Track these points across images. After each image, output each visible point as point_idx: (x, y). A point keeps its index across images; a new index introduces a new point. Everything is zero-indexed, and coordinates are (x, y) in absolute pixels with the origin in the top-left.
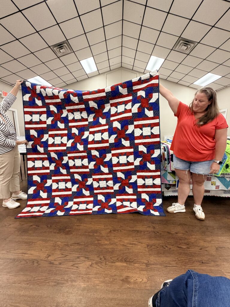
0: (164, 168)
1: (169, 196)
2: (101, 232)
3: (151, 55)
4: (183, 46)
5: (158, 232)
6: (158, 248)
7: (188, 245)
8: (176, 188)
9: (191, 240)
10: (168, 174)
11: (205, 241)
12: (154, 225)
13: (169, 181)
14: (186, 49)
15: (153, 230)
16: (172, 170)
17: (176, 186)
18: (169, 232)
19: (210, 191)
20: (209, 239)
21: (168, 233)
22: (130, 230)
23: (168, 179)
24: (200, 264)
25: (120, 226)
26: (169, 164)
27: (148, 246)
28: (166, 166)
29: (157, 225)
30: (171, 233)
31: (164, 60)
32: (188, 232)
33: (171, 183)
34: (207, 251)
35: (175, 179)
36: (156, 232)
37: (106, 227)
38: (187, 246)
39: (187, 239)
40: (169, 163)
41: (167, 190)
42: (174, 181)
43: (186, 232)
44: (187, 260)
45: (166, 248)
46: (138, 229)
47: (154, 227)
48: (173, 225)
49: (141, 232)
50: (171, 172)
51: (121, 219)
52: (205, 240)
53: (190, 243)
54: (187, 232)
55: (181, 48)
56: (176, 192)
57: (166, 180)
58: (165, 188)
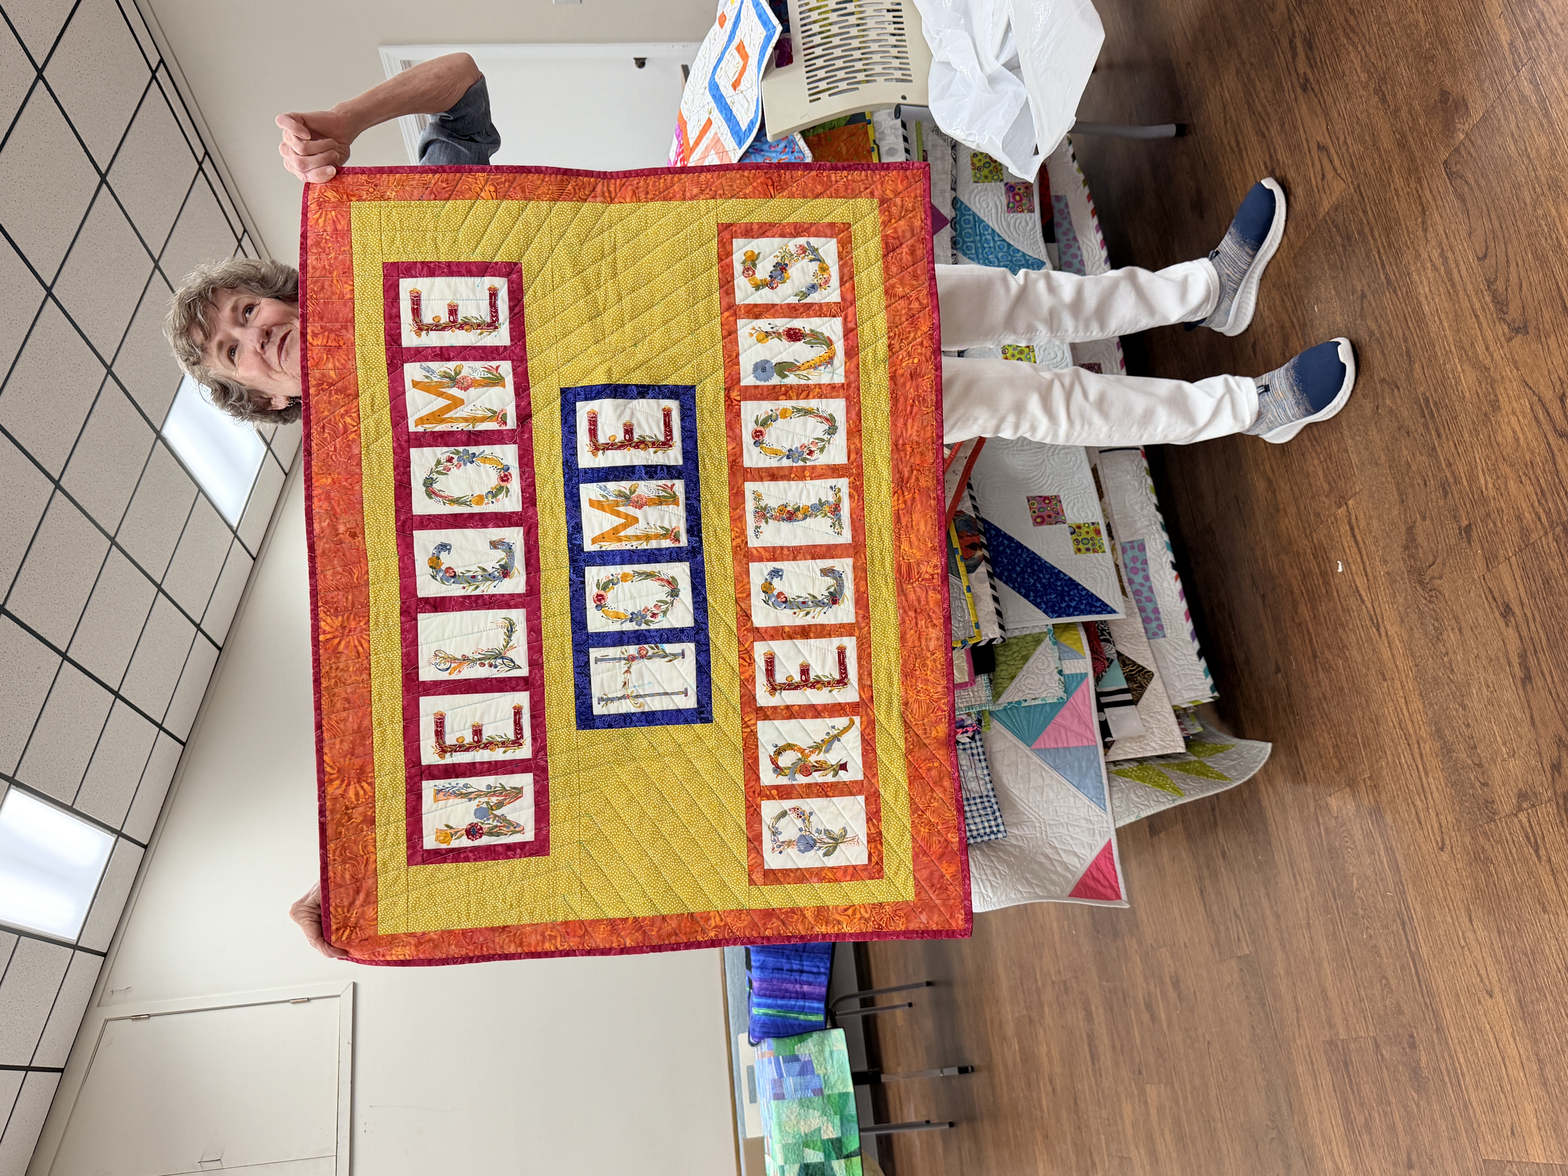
1: (1200, 654)
10: (1004, 700)
13: (1069, 683)
16: (965, 678)
17: (1102, 623)
23: (1053, 692)
33: (1084, 665)
35: (1037, 640)
41: (1155, 686)
42: (1057, 643)
56: (1149, 606)
57: (1065, 712)
58: (1143, 701)
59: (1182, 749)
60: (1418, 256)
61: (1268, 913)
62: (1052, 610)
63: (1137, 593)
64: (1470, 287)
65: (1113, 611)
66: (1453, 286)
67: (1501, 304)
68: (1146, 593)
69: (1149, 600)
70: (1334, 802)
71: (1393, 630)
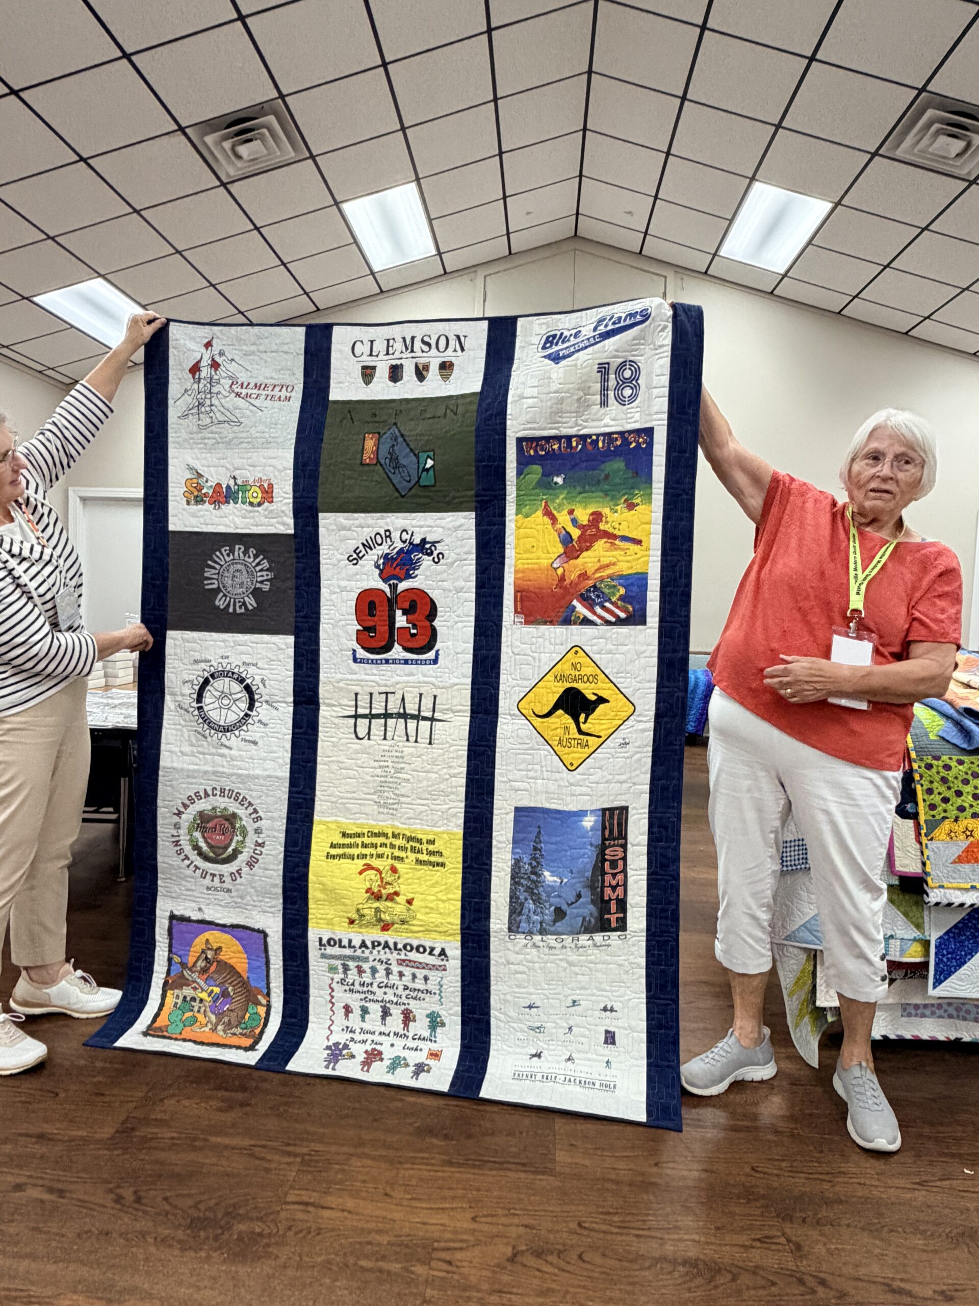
2: (459, 1255)
3: (752, 179)
8: (931, 992)
12: (795, 1231)
14: (960, 155)
15: (788, 1261)
16: (899, 868)
17: (926, 977)
18: (897, 1284)
21: (893, 1289)
25: (574, 1225)
29: (814, 1233)
30: (911, 1295)
31: (829, 206)
33: (894, 954)
35: (919, 926)
37: (485, 1228)
42: (915, 940)
46: (692, 1252)
48: (920, 1242)
50: (894, 881)
51: (576, 1176)
55: (934, 149)
56: (928, 1012)
59: (818, 1004)
62: (942, 942)
63: (940, 1006)
65: (934, 987)
68: (938, 1013)
69: (933, 1013)
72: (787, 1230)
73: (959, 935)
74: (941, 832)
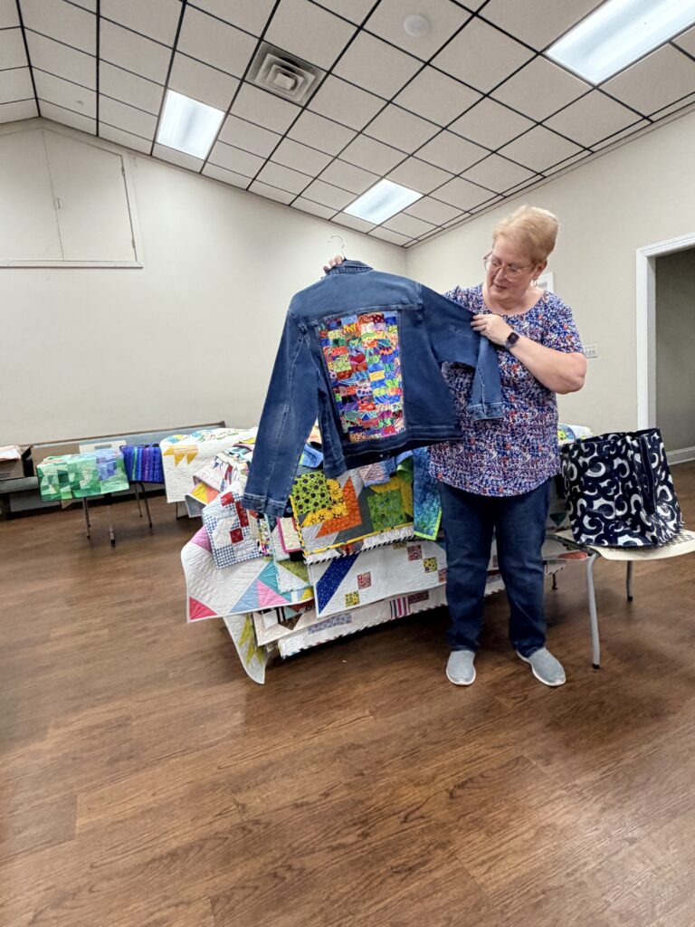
0: (260, 548)
1: (302, 650)
3: (166, 87)
4: (280, 76)
5: (257, 822)
6: (257, 892)
7: (364, 823)
8: (318, 616)
9: (374, 801)
10: (279, 567)
11: (418, 785)
12: (240, 798)
13: (287, 594)
14: (293, 88)
15: (237, 819)
16: (287, 549)
17: (315, 608)
18: (300, 802)
19: (430, 593)
20: (427, 771)
21: (297, 806)
22: (139, 866)
23: (283, 588)
24: (403, 880)
25: (87, 869)
26: (276, 530)
27: (214, 902)
28: (264, 538)
29: (252, 794)
30: (307, 804)
31: (223, 114)
32: (365, 772)
33: (295, 600)
34: (422, 817)
35: (306, 579)
36: (250, 827)
38: (363, 830)
39: (362, 802)
40: (272, 523)
41: (287, 631)
42: (305, 588)
43: (358, 775)
44: (362, 887)
45: (288, 875)
46: (174, 845)
47: (244, 806)
48: (314, 769)
49: (187, 849)
50: (288, 556)
51: (93, 831)
52: (415, 782)
53: (371, 813)
54: (362, 774)
55: (276, 81)
56: (323, 627)
57: (274, 593)
58: (281, 627)
59: (260, 644)
60: (481, 745)
61: (188, 685)
62: (320, 586)
63: (328, 621)
64: (468, 770)
65: (320, 612)
66: (470, 762)
67: (462, 786)
68: (328, 624)
69: (325, 626)
70: (238, 714)
71: (316, 740)
72: (237, 799)
73: (328, 578)
74: (307, 522)
